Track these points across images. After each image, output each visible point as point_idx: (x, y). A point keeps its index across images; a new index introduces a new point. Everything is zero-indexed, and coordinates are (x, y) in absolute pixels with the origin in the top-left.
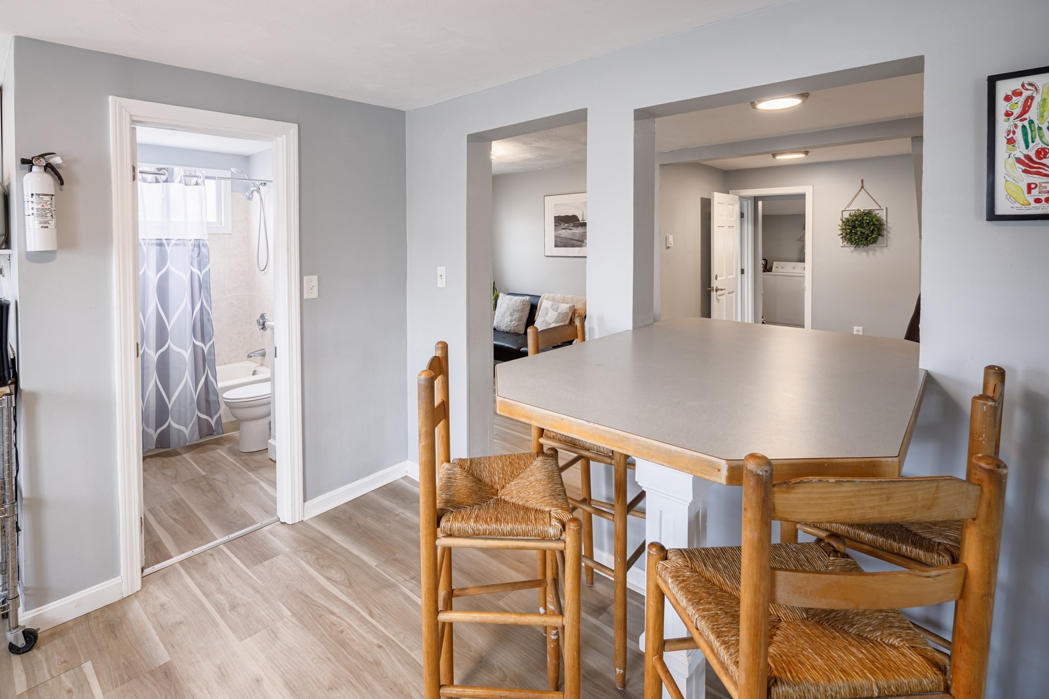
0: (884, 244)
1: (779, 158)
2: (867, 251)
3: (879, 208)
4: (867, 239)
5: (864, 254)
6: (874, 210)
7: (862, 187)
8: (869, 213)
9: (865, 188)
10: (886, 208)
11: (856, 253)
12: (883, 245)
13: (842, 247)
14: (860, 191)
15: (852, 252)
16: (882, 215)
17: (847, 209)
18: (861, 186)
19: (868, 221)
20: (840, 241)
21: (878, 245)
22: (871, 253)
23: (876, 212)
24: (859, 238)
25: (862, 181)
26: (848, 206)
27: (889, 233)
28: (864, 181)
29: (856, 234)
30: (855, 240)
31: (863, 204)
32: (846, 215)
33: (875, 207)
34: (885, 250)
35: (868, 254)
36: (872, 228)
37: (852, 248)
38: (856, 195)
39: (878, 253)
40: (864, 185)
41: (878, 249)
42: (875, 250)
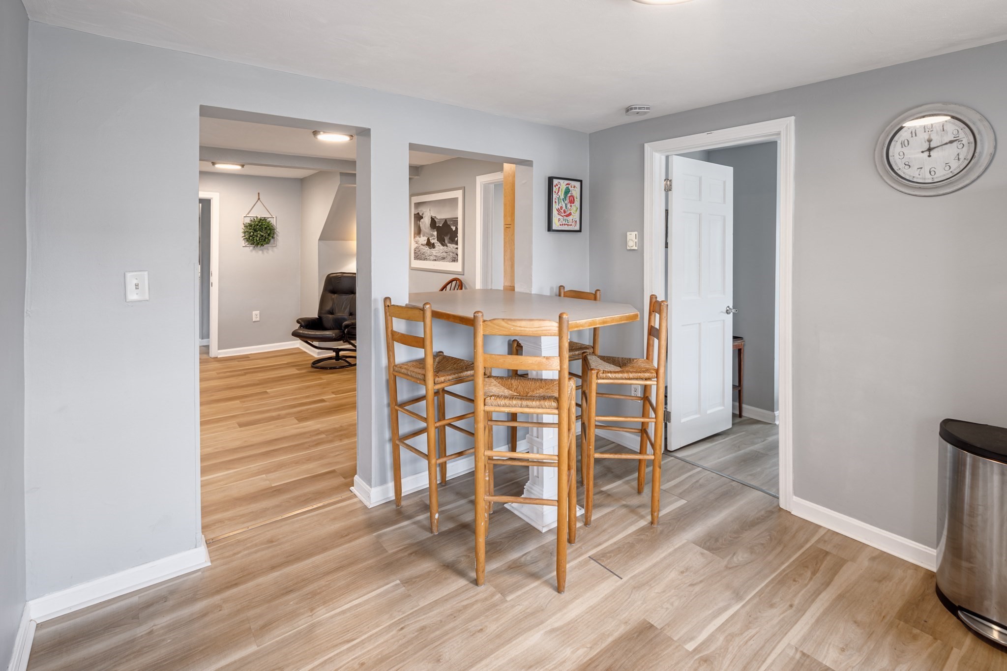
0: (274, 244)
1: (217, 166)
2: (262, 250)
3: (271, 216)
4: (265, 240)
5: (261, 252)
6: (268, 218)
7: (259, 199)
8: (265, 219)
9: (261, 199)
10: (276, 217)
11: (254, 252)
13: (243, 247)
14: (257, 202)
15: (251, 251)
16: (273, 222)
17: (248, 216)
18: (258, 198)
19: (266, 226)
20: (243, 243)
21: (271, 245)
22: (265, 252)
24: (259, 239)
25: (259, 193)
26: (248, 213)
27: (277, 235)
29: (257, 236)
30: (257, 240)
31: (259, 213)
32: (248, 221)
33: (268, 215)
34: (275, 249)
35: (263, 253)
36: (269, 232)
37: (251, 248)
38: (254, 205)
39: (270, 252)
40: (260, 198)
41: (270, 248)
42: (268, 249)
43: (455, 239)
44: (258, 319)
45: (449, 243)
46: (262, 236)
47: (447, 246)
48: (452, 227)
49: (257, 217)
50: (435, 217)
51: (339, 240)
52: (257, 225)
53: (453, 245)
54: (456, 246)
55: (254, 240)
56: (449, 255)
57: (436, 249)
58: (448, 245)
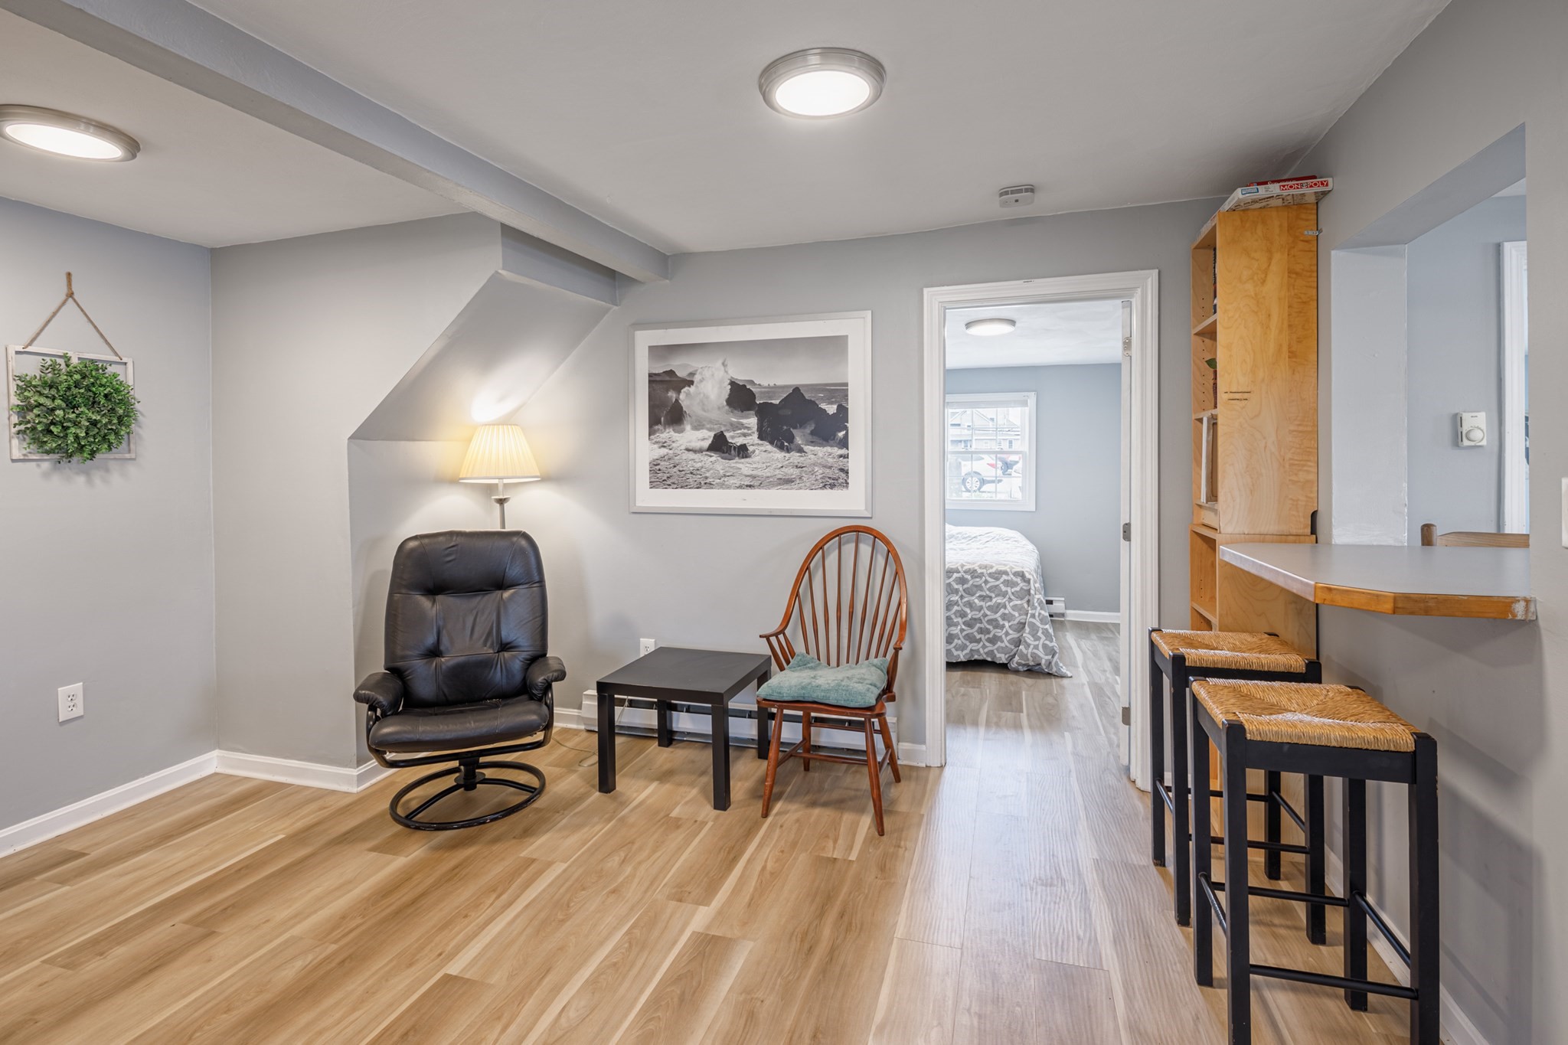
0: (129, 451)
2: (87, 473)
3: (117, 359)
5: (81, 479)
6: (111, 363)
7: (71, 295)
9: (75, 296)
10: (135, 363)
11: (56, 480)
12: (127, 456)
13: (13, 462)
14: (64, 303)
15: (46, 475)
16: (128, 376)
17: (30, 349)
18: (64, 290)
19: (103, 390)
20: (18, 448)
21: (117, 456)
22: (97, 477)
23: (111, 370)
25: (69, 275)
26: (34, 342)
27: (139, 423)
28: (73, 278)
30: (77, 437)
31: (74, 343)
32: (31, 368)
33: (108, 356)
34: (131, 469)
35: (90, 481)
36: (115, 412)
37: (46, 466)
38: (54, 314)
39: (115, 478)
40: (74, 289)
41: (112, 465)
42: (107, 470)
43: (835, 435)
44: (79, 711)
45: (812, 443)
46: (94, 423)
47: (801, 450)
48: (823, 406)
49: (67, 359)
50: (752, 382)
51: (408, 440)
52: (77, 385)
53: (829, 449)
54: (843, 451)
55: (66, 436)
56: (813, 473)
57: (755, 458)
58: (807, 448)
